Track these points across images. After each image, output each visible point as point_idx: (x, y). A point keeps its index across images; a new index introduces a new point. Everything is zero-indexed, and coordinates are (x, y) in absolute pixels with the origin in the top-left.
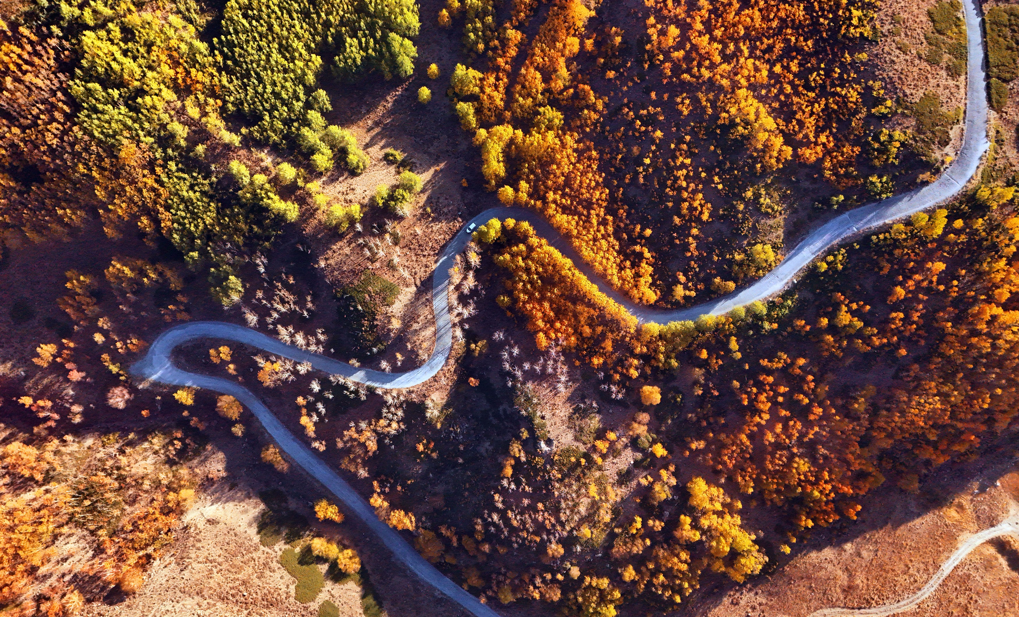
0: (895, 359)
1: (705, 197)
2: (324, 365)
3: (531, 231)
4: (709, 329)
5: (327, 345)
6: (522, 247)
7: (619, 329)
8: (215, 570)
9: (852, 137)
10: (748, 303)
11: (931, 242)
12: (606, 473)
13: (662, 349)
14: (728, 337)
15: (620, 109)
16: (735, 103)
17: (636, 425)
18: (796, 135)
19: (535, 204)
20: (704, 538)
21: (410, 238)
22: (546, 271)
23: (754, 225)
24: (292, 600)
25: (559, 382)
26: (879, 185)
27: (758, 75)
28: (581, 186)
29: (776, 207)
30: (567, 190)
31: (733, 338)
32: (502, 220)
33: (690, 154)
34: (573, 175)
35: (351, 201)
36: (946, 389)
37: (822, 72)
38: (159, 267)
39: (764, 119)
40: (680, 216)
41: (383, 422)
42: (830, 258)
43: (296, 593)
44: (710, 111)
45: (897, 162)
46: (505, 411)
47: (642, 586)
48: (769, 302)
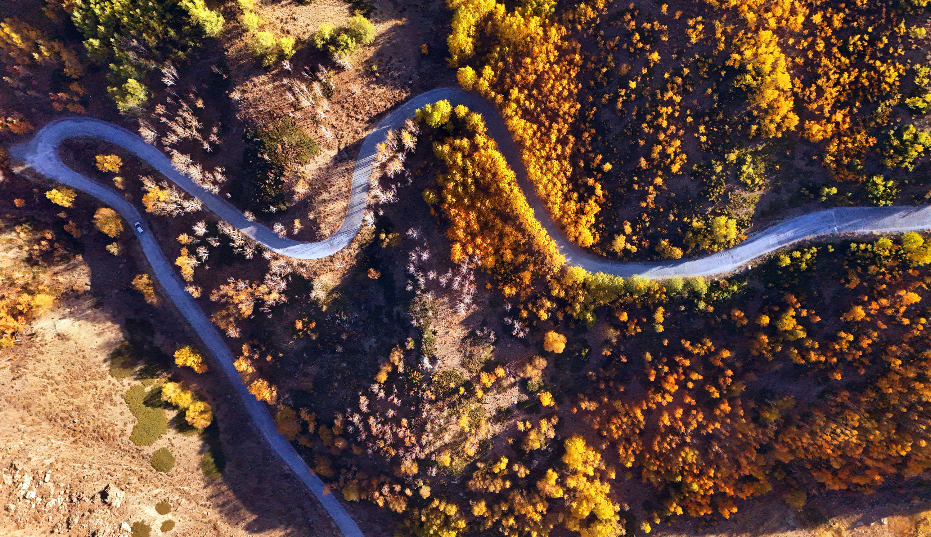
0: (827, 380)
1: (682, 146)
2: (217, 208)
3: (481, 127)
4: (639, 292)
5: (224, 188)
6: (465, 143)
7: (543, 263)
8: (50, 388)
9: (872, 124)
10: (690, 276)
11: (914, 269)
12: (486, 406)
13: (581, 299)
14: (656, 306)
15: (623, 14)
16: (754, 45)
17: (529, 368)
18: (809, 103)
19: (495, 97)
20: (566, 497)
21: (346, 94)
22: (484, 177)
23: (726, 194)
24: (126, 439)
25: (461, 301)
26: (882, 189)
27: (792, 19)
28: (551, 92)
29: (757, 180)
30: (535, 92)
31: (661, 310)
32: (454, 105)
33: (682, 91)
34: (546, 76)
35: (288, 32)
36: (868, 425)
37: (866, 37)
38: (56, 45)
39: (780, 74)
40: (649, 159)
41: (263, 288)
42: (797, 254)
43: (132, 433)
44: (722, 46)
45: (911, 169)
46: (398, 313)
47: (490, 523)
48: (713, 282)
